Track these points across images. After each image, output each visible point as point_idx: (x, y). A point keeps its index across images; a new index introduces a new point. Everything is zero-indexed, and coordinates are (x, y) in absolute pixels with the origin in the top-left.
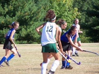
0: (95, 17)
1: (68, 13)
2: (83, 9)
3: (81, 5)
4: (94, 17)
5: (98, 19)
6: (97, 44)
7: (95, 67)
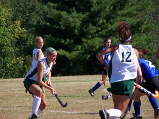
0: (50, 35)
1: (6, 30)
2: (30, 22)
3: (27, 16)
4: (47, 36)
5: (54, 38)
6: (54, 79)
7: (50, 115)
